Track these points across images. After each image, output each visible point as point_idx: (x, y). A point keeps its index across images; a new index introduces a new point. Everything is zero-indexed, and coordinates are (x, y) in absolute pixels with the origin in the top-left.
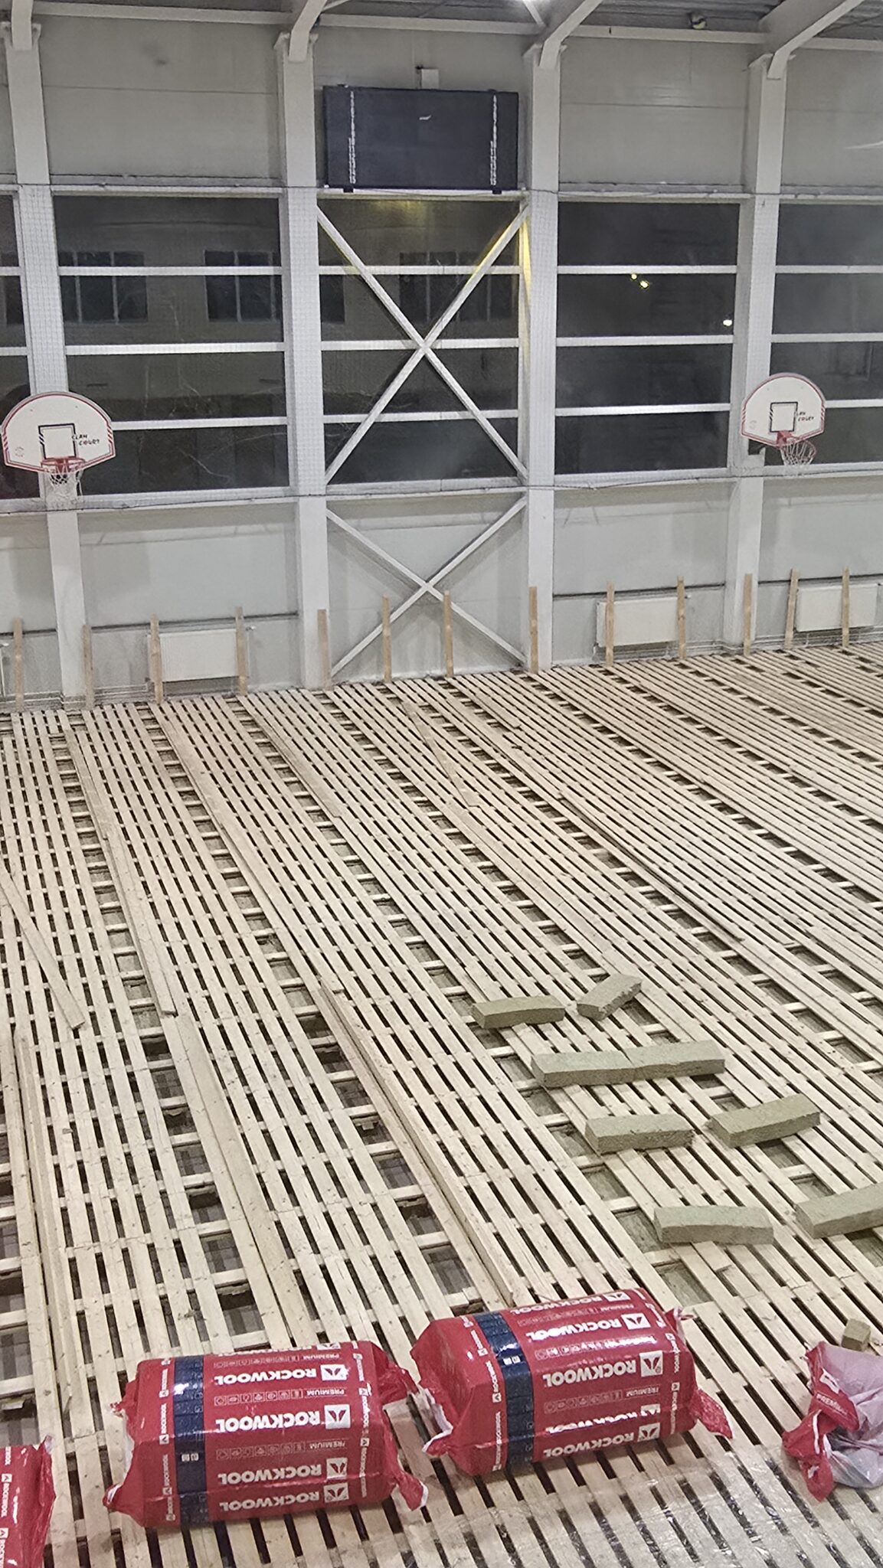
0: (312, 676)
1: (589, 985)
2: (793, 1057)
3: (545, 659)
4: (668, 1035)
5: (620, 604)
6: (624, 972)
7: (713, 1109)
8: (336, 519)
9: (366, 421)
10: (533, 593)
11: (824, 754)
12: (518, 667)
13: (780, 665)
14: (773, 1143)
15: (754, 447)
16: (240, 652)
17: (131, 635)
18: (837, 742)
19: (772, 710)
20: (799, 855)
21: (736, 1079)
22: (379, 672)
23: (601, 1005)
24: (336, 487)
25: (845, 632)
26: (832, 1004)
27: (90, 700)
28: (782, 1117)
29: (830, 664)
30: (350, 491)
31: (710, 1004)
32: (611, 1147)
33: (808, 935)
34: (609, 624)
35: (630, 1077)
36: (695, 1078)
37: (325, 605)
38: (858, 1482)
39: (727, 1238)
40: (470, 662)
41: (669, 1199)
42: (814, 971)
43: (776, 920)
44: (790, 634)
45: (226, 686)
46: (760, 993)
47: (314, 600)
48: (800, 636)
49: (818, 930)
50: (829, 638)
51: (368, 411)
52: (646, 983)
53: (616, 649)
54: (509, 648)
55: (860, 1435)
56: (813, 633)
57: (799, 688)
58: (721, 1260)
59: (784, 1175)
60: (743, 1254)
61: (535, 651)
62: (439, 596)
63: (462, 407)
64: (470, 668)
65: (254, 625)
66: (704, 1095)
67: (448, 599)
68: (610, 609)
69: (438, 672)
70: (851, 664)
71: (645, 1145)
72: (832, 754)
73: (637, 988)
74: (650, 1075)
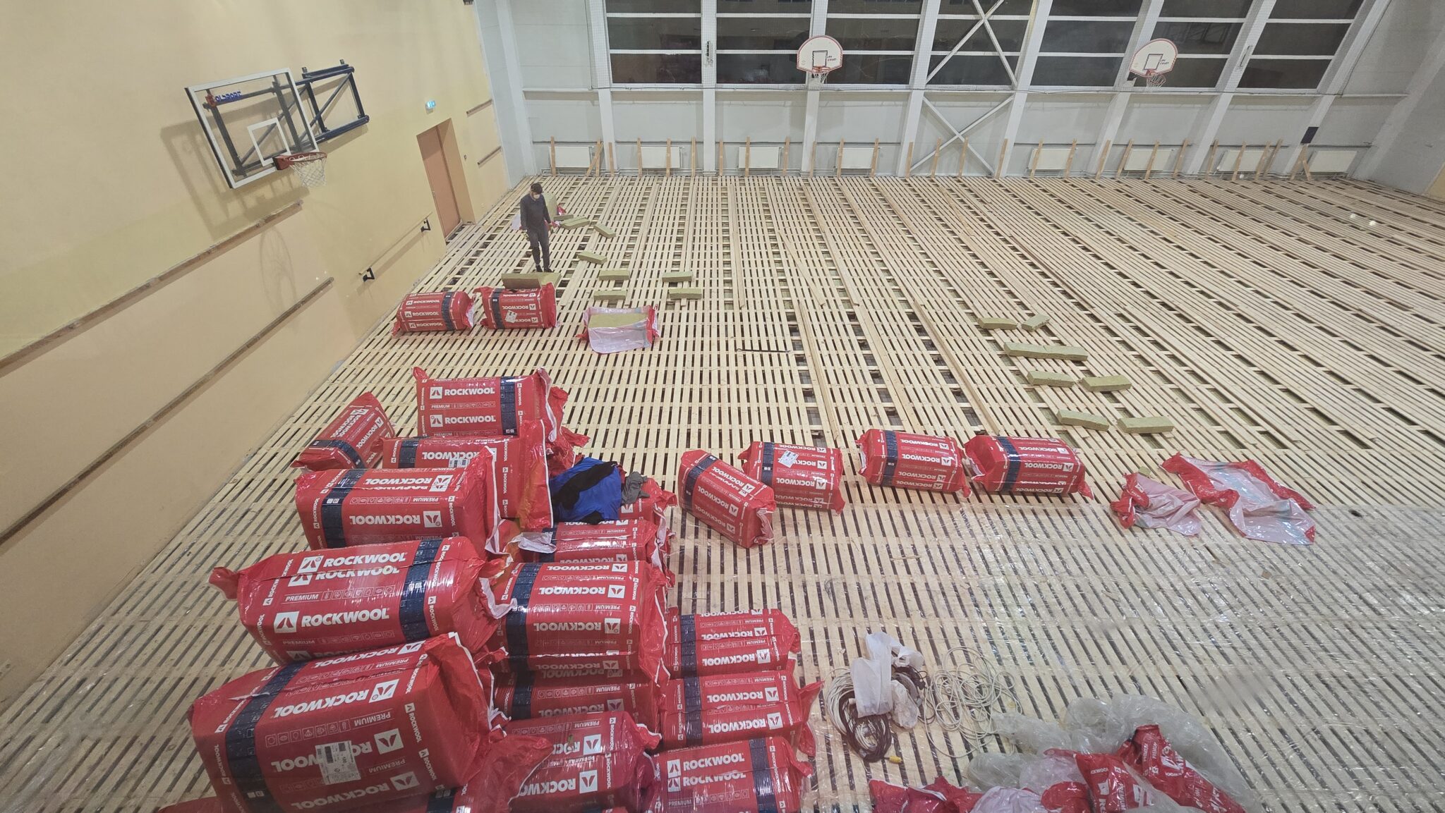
0: (901, 172)
1: (1027, 317)
2: (1117, 359)
3: (1003, 173)
4: (1060, 342)
5: (1044, 151)
6: (1042, 315)
7: (1082, 376)
8: (927, 101)
9: (949, 55)
10: (1006, 141)
11: (1134, 229)
12: (990, 175)
13: (1112, 185)
14: (1108, 393)
15: (1131, 76)
16: (874, 158)
17: (831, 147)
18: (1140, 225)
19: (1108, 206)
20: (1120, 274)
21: (1091, 364)
22: (929, 171)
23: (1033, 326)
24: (930, 86)
25: (1148, 172)
26: (1136, 340)
27: (812, 174)
28: (1114, 383)
29: (1138, 187)
30: (936, 88)
31: (1079, 332)
32: (1039, 383)
33: (1125, 309)
34: (1036, 159)
35: (1045, 357)
36: (1073, 362)
37: (913, 141)
38: (1143, 526)
39: (1087, 426)
40: (969, 171)
41: (1063, 407)
42: (1127, 325)
43: (1109, 301)
44: (1120, 171)
45: (864, 172)
46: (1102, 331)
47: (909, 137)
48: (1124, 172)
49: (1129, 307)
50: (1138, 174)
51: (951, 50)
52: (1051, 321)
53: (1037, 171)
54: (988, 166)
55: (1146, 509)
56: (1131, 172)
57: (1122, 197)
58: (1085, 434)
59: (1112, 406)
60: (1094, 433)
61: (1000, 168)
62: (963, 140)
63: (994, 50)
64: (969, 174)
65: (881, 147)
66: (1078, 369)
67: (967, 142)
68: (1038, 152)
69: (955, 175)
70: (1148, 187)
71: (1052, 384)
72: (1138, 230)
73: (1048, 322)
74: (1054, 357)
